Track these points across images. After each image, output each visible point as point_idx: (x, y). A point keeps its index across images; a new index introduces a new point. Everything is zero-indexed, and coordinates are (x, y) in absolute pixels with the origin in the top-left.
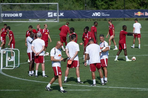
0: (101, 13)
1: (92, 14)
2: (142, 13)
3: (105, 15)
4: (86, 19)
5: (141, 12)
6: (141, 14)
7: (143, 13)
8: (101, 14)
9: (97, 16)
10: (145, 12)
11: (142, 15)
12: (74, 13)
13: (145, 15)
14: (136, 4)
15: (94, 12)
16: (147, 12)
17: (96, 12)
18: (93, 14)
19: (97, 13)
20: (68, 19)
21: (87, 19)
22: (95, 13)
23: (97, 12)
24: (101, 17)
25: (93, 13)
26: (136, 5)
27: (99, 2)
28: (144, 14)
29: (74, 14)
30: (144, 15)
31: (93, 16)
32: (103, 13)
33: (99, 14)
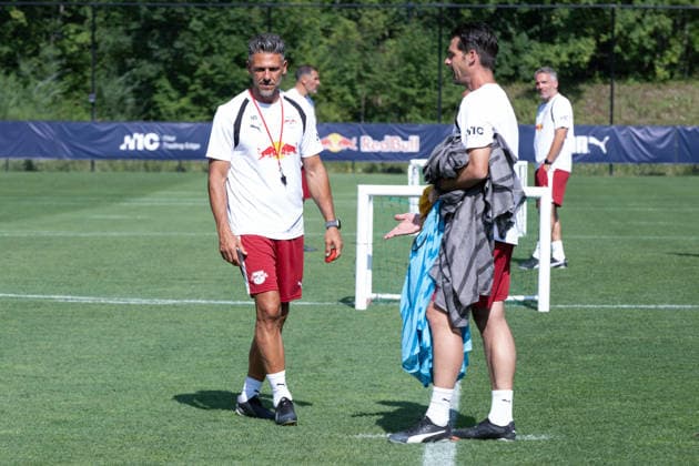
0: (161, 134)
1: (122, 142)
2: (348, 140)
3: (181, 147)
4: (93, 164)
5: (342, 135)
6: (345, 143)
7: (354, 140)
8: (161, 142)
9: (145, 149)
10: (362, 134)
11: (348, 150)
12: (37, 135)
13: (359, 150)
14: (336, 111)
15: (131, 130)
16: (370, 135)
17: (140, 132)
18: (127, 139)
19: (142, 136)
20: (13, 160)
21: (97, 162)
22: (136, 135)
23: (144, 132)
24: (160, 155)
25: (124, 135)
26: (337, 116)
28: (358, 145)
29: (40, 137)
30: (355, 148)
31: (123, 147)
32: (170, 135)
33: (152, 142)
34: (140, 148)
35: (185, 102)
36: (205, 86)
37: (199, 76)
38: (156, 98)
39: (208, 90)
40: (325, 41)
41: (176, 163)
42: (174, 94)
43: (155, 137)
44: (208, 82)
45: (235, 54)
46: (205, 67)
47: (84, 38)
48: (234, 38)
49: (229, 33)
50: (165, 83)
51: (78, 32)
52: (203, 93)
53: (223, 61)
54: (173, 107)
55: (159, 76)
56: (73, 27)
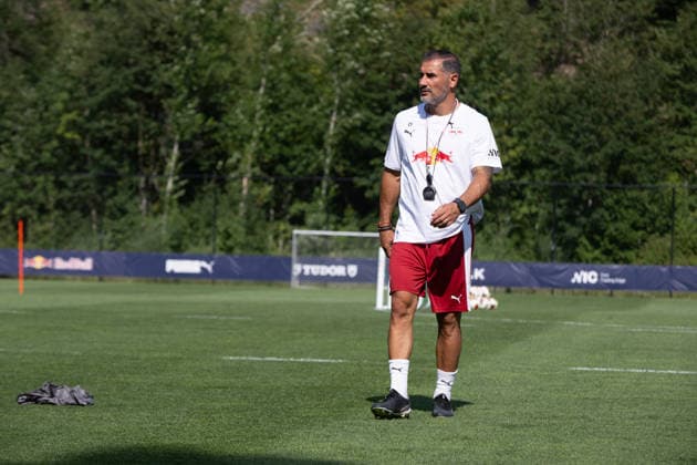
0: (599, 272)
3: (613, 281)
4: (553, 292)
8: (599, 277)
9: (588, 282)
15: (579, 268)
17: (585, 270)
18: (576, 275)
19: (586, 273)
21: (556, 291)
22: (579, 274)
23: (588, 270)
24: (599, 286)
25: (574, 272)
27: (587, 250)
31: (573, 281)
32: (605, 273)
33: (593, 277)
34: (585, 281)
35: (597, 253)
36: (611, 243)
37: (608, 236)
38: (578, 250)
39: (613, 245)
40: (691, 214)
41: (608, 291)
42: (590, 247)
43: (594, 274)
44: (613, 240)
45: (631, 222)
46: (611, 229)
47: (525, 210)
48: (631, 211)
49: (627, 207)
50: (584, 240)
51: (521, 206)
52: (610, 247)
53: (623, 226)
54: (590, 256)
55: (580, 236)
56: (517, 203)
